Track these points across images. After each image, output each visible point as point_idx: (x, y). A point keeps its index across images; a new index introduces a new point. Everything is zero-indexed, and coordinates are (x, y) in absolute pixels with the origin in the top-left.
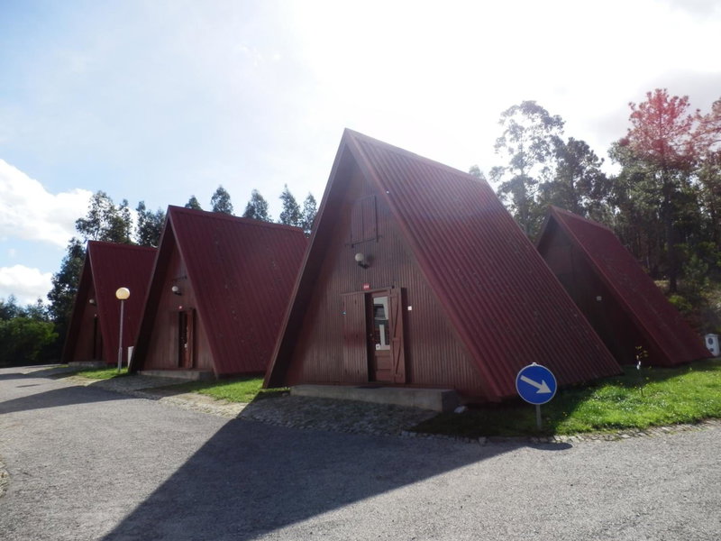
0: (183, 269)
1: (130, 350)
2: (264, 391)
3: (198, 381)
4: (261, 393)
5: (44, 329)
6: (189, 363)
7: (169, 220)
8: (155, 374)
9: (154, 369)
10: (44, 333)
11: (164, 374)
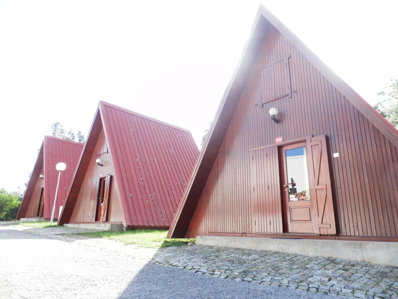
0: (106, 146)
1: (61, 208)
2: (169, 240)
3: (108, 231)
4: (166, 242)
5: (12, 198)
6: (103, 217)
7: (99, 110)
8: (76, 226)
9: (76, 223)
10: (11, 200)
11: (82, 226)
